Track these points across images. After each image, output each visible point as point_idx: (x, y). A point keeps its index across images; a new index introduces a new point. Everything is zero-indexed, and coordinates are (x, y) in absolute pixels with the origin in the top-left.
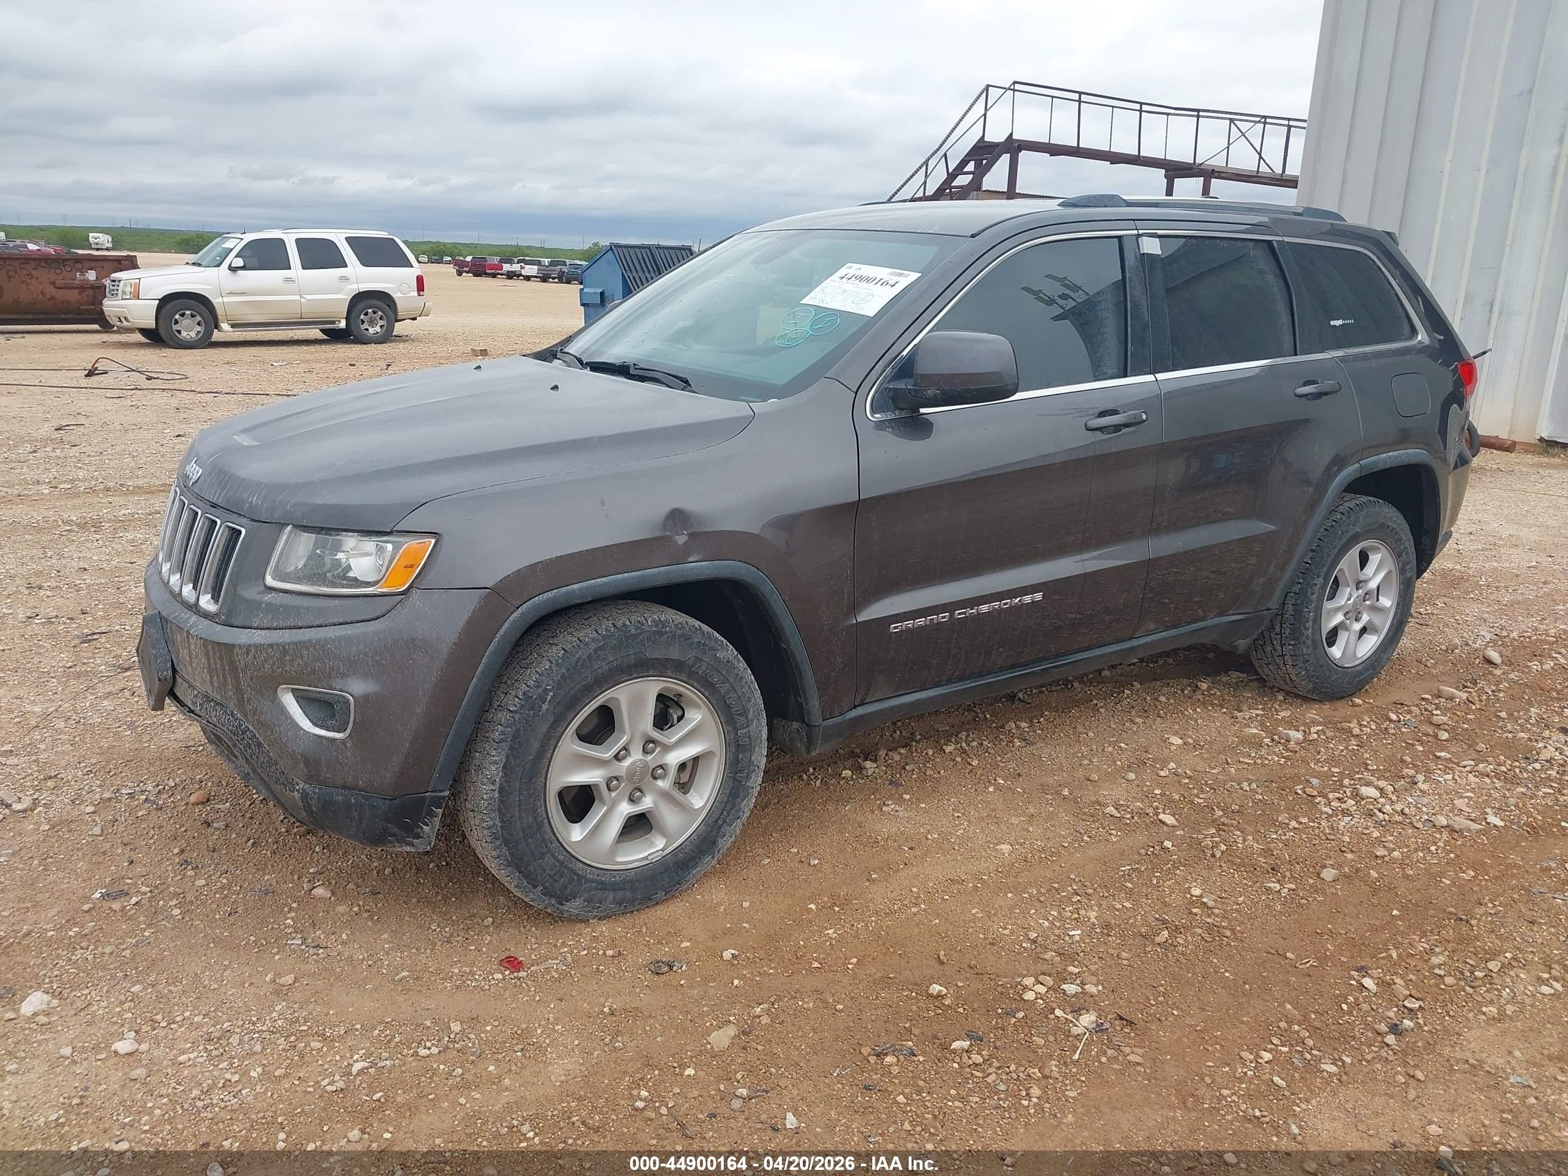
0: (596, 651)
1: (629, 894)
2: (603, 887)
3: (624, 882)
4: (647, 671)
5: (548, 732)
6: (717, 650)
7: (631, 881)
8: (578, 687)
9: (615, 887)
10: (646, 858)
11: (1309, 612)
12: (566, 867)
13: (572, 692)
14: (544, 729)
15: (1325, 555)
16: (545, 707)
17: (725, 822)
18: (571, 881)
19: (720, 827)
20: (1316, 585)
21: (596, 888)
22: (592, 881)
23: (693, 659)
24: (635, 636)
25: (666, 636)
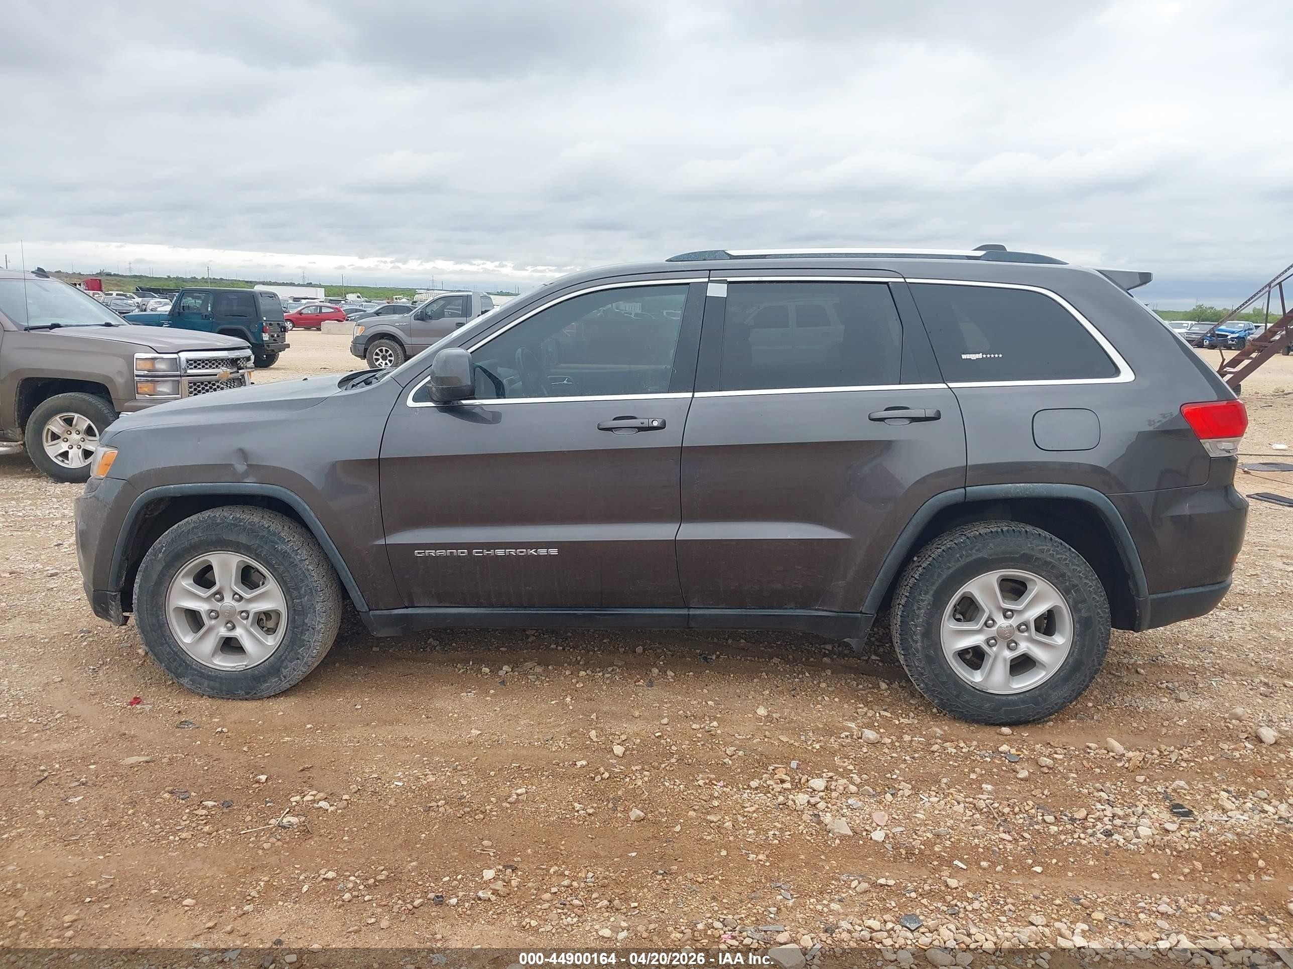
0: (193, 528)
1: (217, 685)
2: (202, 675)
3: (216, 677)
4: (227, 547)
5: (162, 571)
6: (277, 543)
7: (221, 678)
8: (179, 548)
9: (209, 678)
10: (234, 667)
11: (916, 626)
12: (178, 656)
13: (176, 550)
14: (160, 568)
15: (936, 575)
16: (160, 555)
17: (286, 658)
18: (180, 665)
19: (283, 661)
20: (923, 601)
21: (197, 675)
22: (195, 670)
23: (256, 545)
24: (218, 524)
25: (239, 528)
